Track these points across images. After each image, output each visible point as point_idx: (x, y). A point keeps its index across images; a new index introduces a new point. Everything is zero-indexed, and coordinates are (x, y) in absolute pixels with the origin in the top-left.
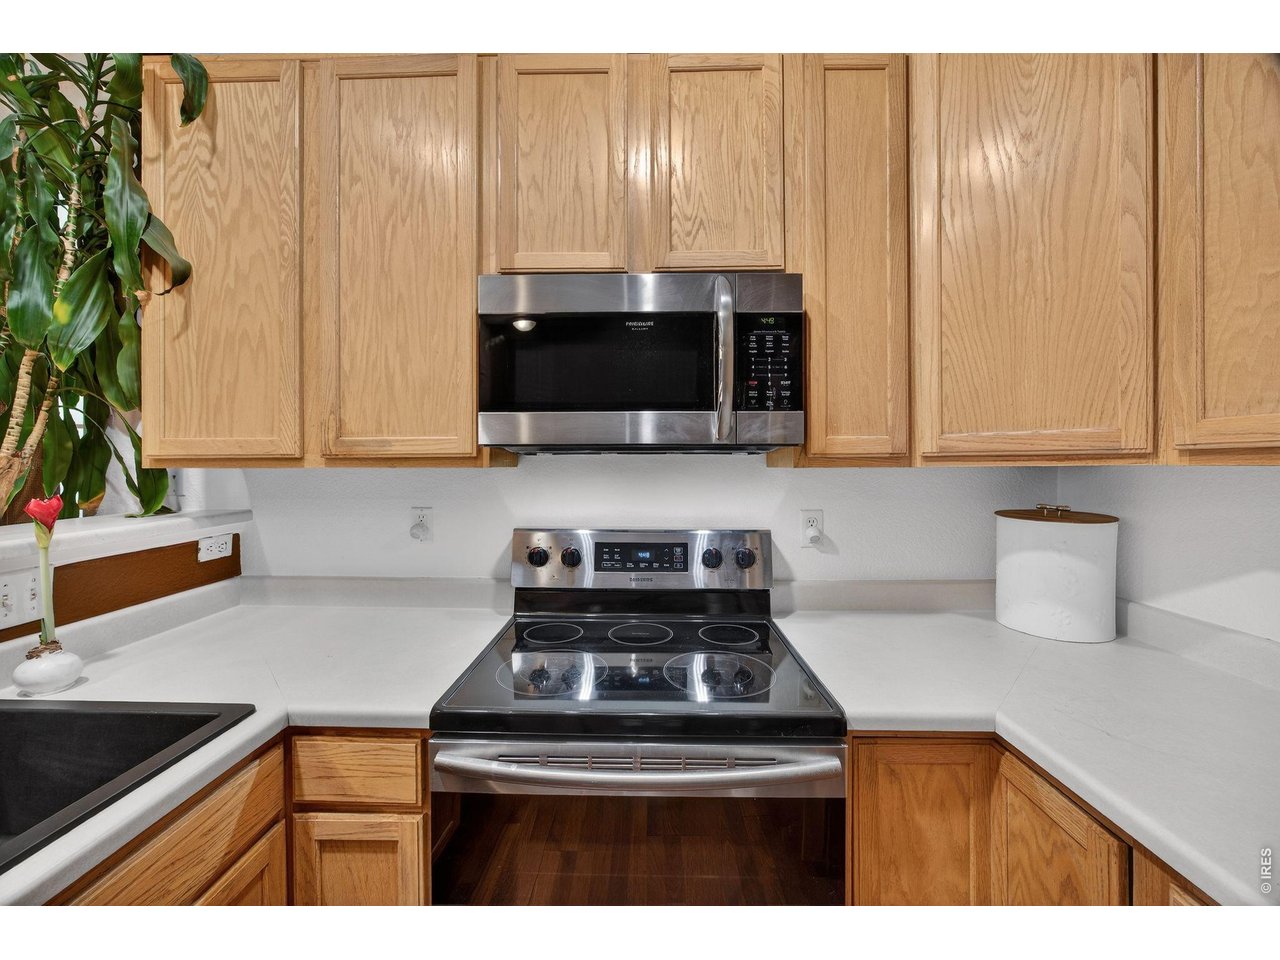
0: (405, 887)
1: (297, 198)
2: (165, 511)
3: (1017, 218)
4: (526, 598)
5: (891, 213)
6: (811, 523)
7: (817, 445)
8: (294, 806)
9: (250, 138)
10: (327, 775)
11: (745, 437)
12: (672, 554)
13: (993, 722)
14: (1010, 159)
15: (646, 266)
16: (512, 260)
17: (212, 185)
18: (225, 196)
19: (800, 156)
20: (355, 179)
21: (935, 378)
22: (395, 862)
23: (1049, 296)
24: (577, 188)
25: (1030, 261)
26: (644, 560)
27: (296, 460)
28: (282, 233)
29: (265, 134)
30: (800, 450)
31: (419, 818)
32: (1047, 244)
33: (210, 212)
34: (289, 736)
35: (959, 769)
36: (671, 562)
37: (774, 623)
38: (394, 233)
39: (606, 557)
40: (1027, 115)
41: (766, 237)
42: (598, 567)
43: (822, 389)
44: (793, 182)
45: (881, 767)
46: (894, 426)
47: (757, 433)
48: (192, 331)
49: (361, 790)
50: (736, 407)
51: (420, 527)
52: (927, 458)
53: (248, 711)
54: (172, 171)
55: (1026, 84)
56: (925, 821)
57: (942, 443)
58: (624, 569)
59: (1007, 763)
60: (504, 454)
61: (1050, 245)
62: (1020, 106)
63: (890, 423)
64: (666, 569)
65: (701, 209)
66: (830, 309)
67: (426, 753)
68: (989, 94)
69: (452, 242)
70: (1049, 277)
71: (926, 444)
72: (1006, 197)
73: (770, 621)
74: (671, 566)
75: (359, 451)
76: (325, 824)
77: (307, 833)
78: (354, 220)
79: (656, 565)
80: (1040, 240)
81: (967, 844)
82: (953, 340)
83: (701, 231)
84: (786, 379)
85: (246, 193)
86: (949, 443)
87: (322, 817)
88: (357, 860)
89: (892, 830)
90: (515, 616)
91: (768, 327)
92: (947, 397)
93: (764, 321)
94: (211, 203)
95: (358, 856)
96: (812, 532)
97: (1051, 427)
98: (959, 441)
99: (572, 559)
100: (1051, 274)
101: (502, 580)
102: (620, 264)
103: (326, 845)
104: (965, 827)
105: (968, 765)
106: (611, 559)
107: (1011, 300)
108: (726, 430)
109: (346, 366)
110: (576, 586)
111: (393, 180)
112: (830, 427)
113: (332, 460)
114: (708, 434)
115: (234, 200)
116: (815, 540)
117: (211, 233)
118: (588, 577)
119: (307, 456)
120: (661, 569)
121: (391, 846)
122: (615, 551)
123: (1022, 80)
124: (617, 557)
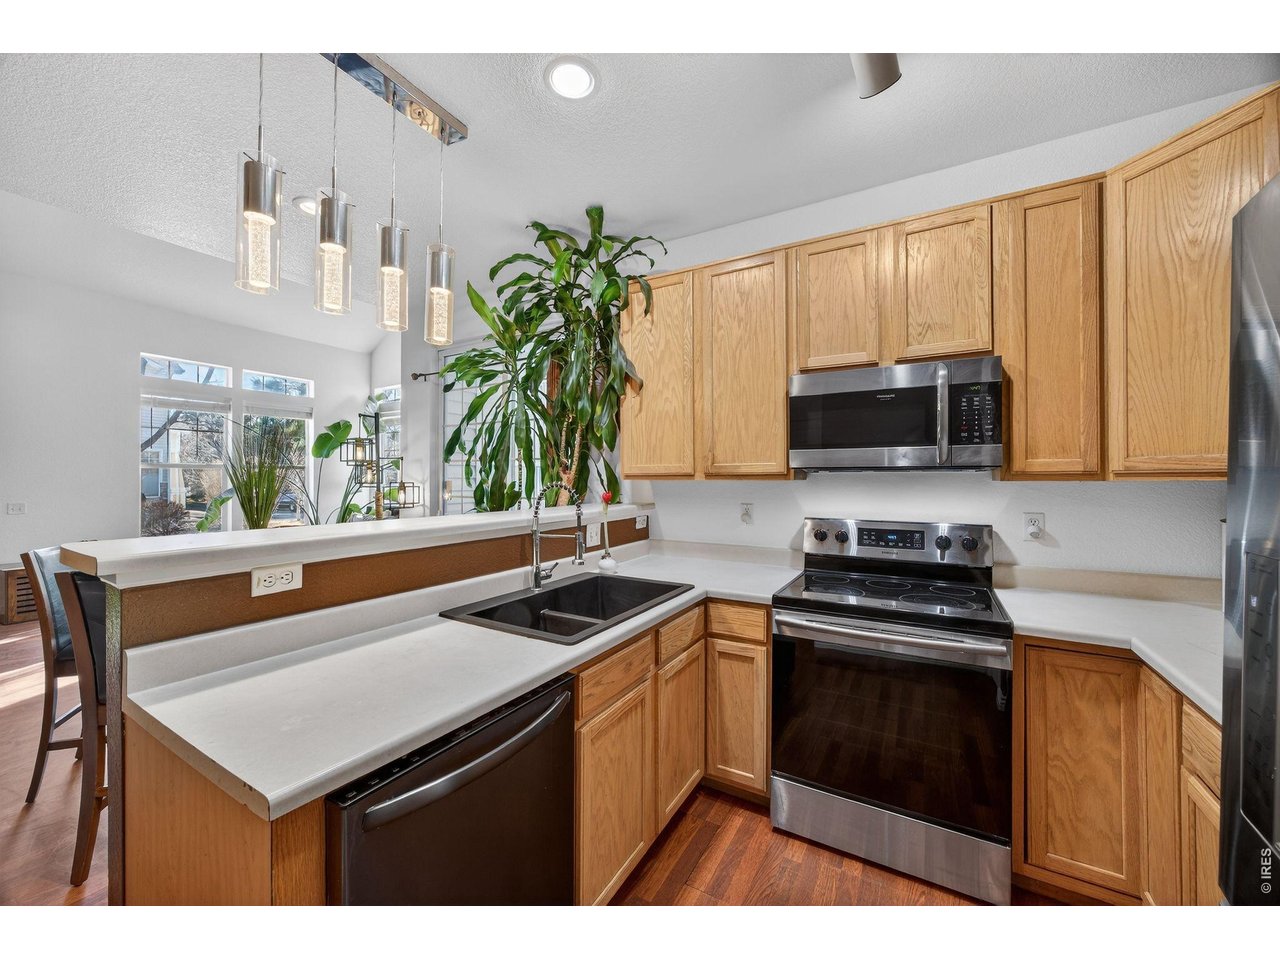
0: (758, 681)
1: (691, 341)
2: (619, 503)
3: (1186, 301)
4: (811, 560)
5: (1083, 302)
6: (1033, 522)
7: (1018, 464)
8: (707, 634)
9: (669, 314)
10: (723, 621)
11: (959, 461)
12: (912, 538)
13: (1130, 643)
14: (1181, 259)
15: (891, 358)
16: (807, 362)
17: (652, 340)
18: (658, 346)
19: (1005, 270)
20: (720, 328)
21: (1121, 417)
22: (752, 668)
23: (1210, 358)
24: (846, 316)
25: (1196, 331)
26: (892, 541)
27: (690, 476)
28: (685, 360)
29: (676, 311)
30: (1005, 468)
31: (765, 648)
32: (1209, 320)
33: (651, 353)
34: (706, 602)
35: (1112, 677)
36: (912, 543)
37: (995, 594)
38: (740, 353)
39: (865, 537)
40: (1194, 227)
41: (978, 331)
42: (860, 543)
43: (1023, 426)
44: (1000, 290)
45: (1048, 668)
46: (1086, 451)
47: (967, 458)
48: (643, 413)
49: (739, 631)
50: (951, 442)
51: (747, 515)
52: (1118, 475)
53: (692, 587)
54: (634, 336)
55: (1193, 204)
56: (1082, 705)
57: (1128, 464)
58: (878, 545)
59: (1144, 672)
60: (801, 473)
61: (1212, 321)
62: (1188, 221)
63: (1082, 450)
64: (909, 547)
65: (929, 317)
66: (1030, 373)
67: (769, 616)
68: (1165, 212)
69: (772, 356)
70: (1210, 343)
71: (1116, 462)
72: (1178, 286)
73: (991, 591)
74: (912, 545)
75: (723, 471)
76: (722, 645)
77: (714, 647)
78: (720, 349)
79: (900, 545)
80: (1204, 317)
81: (1119, 728)
82: (1136, 390)
83: (929, 331)
84: (990, 424)
85: (667, 342)
86: (1132, 464)
87: (720, 641)
88: (735, 664)
89: (1057, 708)
90: (805, 571)
91: (977, 392)
92: (1132, 431)
93: (972, 388)
94: (651, 349)
95: (736, 663)
96: (1032, 529)
97: (1213, 452)
98: (1140, 462)
99: (843, 538)
100: (1213, 343)
101: (796, 548)
102: (874, 358)
103: (722, 654)
104: (1117, 715)
105: (1119, 675)
106: (869, 538)
107: (1181, 359)
108: (944, 457)
109: (716, 425)
110: (845, 554)
111: (739, 326)
112: (1028, 453)
113: (709, 476)
114: (934, 460)
115: (662, 346)
116: (1035, 536)
117: (652, 362)
118: (853, 550)
119: (697, 474)
120: (904, 547)
121: (751, 660)
122: (872, 534)
123: (1190, 202)
124: (873, 537)
